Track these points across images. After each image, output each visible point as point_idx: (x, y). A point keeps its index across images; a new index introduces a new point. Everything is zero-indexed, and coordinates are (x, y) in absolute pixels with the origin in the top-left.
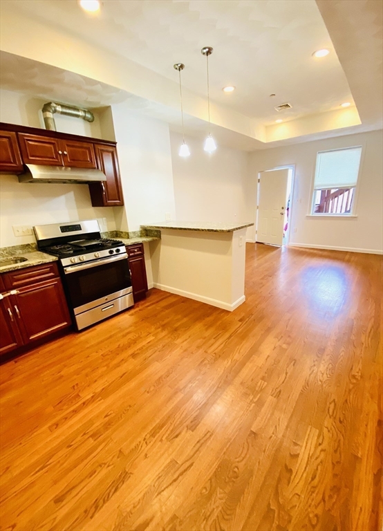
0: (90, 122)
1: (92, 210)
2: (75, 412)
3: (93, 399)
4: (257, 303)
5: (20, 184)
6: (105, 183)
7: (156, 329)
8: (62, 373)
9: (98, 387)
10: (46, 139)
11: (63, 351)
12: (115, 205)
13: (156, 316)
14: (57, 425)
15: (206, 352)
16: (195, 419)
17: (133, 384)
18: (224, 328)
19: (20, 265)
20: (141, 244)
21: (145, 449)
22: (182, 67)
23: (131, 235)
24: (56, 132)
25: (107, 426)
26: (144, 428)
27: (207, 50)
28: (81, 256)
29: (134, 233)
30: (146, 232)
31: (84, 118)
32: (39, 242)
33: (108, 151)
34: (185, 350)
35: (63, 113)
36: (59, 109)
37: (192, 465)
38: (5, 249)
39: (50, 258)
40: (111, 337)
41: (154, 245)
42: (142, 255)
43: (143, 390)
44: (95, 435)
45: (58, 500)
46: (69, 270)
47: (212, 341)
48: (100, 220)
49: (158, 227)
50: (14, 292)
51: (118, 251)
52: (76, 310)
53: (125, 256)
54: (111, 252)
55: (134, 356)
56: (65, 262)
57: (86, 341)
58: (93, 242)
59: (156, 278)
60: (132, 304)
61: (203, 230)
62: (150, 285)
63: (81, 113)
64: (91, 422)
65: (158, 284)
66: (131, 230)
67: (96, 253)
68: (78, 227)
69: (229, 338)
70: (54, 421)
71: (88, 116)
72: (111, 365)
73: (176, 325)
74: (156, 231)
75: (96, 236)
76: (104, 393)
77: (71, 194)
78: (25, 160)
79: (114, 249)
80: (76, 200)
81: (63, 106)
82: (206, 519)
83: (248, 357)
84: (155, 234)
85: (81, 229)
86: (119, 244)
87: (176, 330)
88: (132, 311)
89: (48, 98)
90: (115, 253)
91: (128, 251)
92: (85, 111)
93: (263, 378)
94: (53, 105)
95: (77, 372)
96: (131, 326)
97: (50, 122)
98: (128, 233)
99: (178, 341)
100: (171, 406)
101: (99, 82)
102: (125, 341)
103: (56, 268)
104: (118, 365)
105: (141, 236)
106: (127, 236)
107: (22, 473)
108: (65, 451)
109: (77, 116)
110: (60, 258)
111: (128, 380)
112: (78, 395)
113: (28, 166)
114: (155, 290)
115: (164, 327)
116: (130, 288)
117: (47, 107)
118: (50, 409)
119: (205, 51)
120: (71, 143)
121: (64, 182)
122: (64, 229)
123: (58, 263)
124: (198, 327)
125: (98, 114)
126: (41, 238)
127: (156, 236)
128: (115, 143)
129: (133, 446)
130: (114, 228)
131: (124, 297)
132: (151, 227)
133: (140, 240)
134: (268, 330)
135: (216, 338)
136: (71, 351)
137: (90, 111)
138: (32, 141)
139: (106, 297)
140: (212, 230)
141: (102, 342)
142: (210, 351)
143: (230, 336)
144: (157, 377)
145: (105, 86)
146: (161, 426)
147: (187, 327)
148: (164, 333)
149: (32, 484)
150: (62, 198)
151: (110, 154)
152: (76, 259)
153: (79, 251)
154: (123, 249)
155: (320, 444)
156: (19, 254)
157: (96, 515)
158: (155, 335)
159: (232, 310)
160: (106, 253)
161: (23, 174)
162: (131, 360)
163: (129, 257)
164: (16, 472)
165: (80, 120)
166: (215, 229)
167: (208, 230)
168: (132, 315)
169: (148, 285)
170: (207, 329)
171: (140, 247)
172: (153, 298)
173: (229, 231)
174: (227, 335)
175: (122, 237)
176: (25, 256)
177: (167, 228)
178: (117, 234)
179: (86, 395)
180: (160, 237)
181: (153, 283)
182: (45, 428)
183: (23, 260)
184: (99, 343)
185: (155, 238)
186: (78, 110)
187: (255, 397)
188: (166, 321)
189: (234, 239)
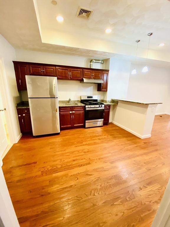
0: (102, 64)
1: (97, 92)
2: (81, 146)
3: (86, 145)
4: (156, 139)
5: (81, 83)
6: (103, 84)
7: (108, 135)
8: (80, 136)
9: (88, 143)
10: (89, 71)
11: (81, 131)
12: (104, 91)
13: (109, 131)
14: (76, 146)
15: (124, 147)
16: (113, 161)
17: (97, 146)
18: (135, 143)
19: (76, 105)
20: (110, 105)
21: (96, 161)
22: (139, 41)
23: (107, 102)
24: (92, 69)
25: (88, 152)
26: (97, 157)
27: (150, 34)
28: (91, 106)
29: (108, 101)
30: (113, 101)
31: (101, 63)
32: (81, 100)
33: (106, 73)
34: (116, 144)
35: (95, 62)
36: (94, 61)
37: (108, 170)
38: (73, 101)
39: (83, 105)
40: (94, 132)
41: (115, 106)
42: (109, 109)
43: (99, 148)
44: (85, 152)
45: (74, 160)
46: (87, 109)
47: (128, 145)
48: (99, 95)
49: (117, 100)
50: (74, 112)
51: (102, 106)
52: (86, 121)
53: (103, 108)
54: (99, 106)
55: (99, 139)
56: (87, 106)
57: (87, 131)
58: (95, 102)
59: (113, 119)
60: (102, 125)
61: (135, 103)
62: (110, 121)
63: (100, 62)
64: (84, 149)
65: (113, 121)
66: (107, 100)
67: (95, 106)
68: (91, 97)
69: (136, 147)
70: (76, 145)
71: (102, 62)
72: (92, 139)
73: (115, 136)
74: (117, 101)
75: (96, 100)
76: (89, 145)
77: (92, 87)
78: (83, 77)
79: (101, 105)
80: (93, 89)
81: (95, 60)
82: (108, 183)
83: (141, 155)
84: (115, 103)
85: (92, 98)
86: (103, 104)
87: (115, 137)
88: (102, 127)
89: (92, 58)
90: (100, 107)
91: (105, 107)
92: (102, 61)
93: (145, 163)
94: (93, 60)
95: (83, 137)
96: (100, 131)
97: (91, 65)
98: (106, 101)
99: (115, 141)
100: (106, 155)
101: (107, 52)
102: (98, 135)
103: (84, 108)
104: (94, 140)
105: (111, 103)
106: (106, 102)
107: (67, 152)
108: (77, 152)
109: (99, 63)
110: (86, 105)
111: (96, 144)
112: (82, 143)
113: (84, 78)
114: (112, 123)
115: (111, 135)
116: (103, 120)
117: (91, 61)
118: (76, 143)
119: (149, 34)
120: (95, 71)
121: (91, 83)
122: (88, 97)
123: (85, 106)
124: (124, 139)
125: (105, 61)
126: (82, 99)
127: (116, 103)
128: (109, 70)
129: (93, 159)
130: (102, 99)
131: (100, 122)
132: (115, 100)
133: (110, 104)
134: (157, 150)
135: (130, 145)
136: (83, 132)
137: (103, 61)
138: (86, 72)
139: (95, 120)
140: (139, 103)
141: (91, 132)
142: (126, 147)
143: (137, 146)
144: (104, 147)
145: (109, 53)
146: (102, 159)
147: (120, 138)
148: (110, 137)
149: (69, 155)
150: (90, 88)
151: (106, 74)
152: (89, 106)
153: (91, 104)
154: (103, 106)
155: (159, 189)
156: (76, 103)
157: (81, 167)
158: (108, 136)
159: (142, 138)
160: (98, 106)
161: (82, 81)
162: (98, 140)
163: (105, 109)
164: (66, 152)
165: (100, 63)
166: (140, 103)
167: (137, 103)
168: (101, 128)
169: (109, 121)
170: (128, 141)
171: (109, 106)
172: (110, 126)
173: (146, 104)
174: (136, 145)
175: (104, 102)
176: (78, 103)
177: (121, 100)
178: (103, 101)
179: (84, 143)
180: (118, 104)
181: (111, 121)
182: (74, 146)
183: (77, 104)
184: (90, 133)
185: (115, 104)
186: (99, 61)
187: (138, 166)
188: (112, 134)
189: (148, 108)
